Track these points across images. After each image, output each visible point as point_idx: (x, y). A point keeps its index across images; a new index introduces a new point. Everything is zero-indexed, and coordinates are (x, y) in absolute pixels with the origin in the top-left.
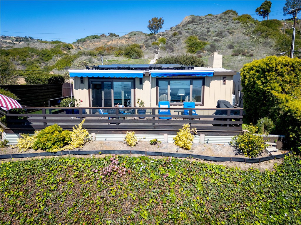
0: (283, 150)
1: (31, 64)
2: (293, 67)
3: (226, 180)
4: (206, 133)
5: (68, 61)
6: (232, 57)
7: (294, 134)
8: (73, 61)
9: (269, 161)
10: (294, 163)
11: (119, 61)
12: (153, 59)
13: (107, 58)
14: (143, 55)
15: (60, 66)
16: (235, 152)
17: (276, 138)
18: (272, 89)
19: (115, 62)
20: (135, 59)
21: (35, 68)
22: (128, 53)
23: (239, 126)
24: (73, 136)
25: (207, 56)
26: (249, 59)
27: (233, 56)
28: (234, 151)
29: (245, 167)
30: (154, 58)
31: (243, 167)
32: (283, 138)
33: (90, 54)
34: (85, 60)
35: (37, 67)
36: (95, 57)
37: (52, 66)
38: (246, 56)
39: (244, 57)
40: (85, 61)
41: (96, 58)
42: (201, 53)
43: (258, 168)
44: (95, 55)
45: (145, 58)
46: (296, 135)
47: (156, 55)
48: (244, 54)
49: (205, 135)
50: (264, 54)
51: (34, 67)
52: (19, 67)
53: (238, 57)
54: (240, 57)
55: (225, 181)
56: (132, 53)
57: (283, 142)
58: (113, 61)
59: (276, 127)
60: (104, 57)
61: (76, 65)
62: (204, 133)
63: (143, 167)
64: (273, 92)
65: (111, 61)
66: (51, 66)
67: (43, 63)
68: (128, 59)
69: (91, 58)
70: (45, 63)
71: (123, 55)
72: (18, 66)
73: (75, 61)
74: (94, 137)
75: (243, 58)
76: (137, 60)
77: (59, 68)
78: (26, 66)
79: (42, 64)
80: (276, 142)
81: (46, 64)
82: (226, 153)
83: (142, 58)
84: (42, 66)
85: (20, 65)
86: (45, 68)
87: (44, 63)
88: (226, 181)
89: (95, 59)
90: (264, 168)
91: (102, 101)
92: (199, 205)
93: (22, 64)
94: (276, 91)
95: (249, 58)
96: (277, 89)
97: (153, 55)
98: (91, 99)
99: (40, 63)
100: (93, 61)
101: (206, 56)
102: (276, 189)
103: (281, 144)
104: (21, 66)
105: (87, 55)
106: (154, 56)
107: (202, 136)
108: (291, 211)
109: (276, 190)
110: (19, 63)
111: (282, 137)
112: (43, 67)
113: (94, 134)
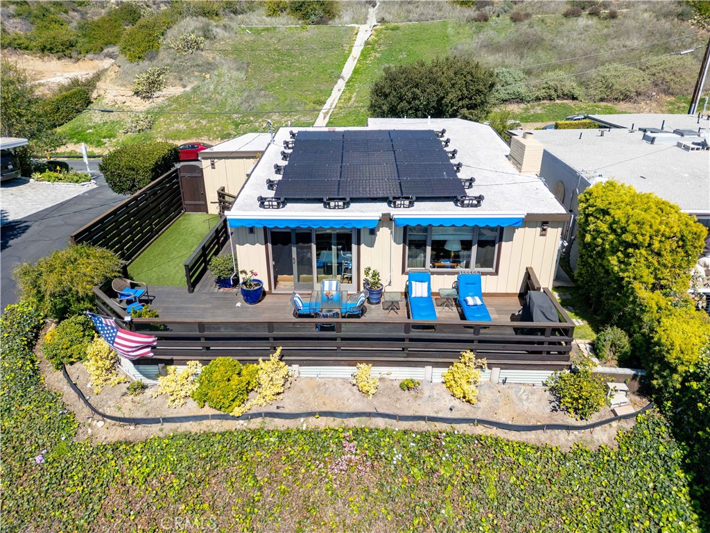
0: (639, 395)
1: (44, 15)
2: (683, 241)
3: (535, 478)
4: (503, 366)
5: (150, 35)
6: (564, 20)
7: (660, 381)
8: (163, 34)
9: (610, 425)
10: (652, 431)
11: (277, 30)
12: (365, 23)
13: (248, 20)
14: (339, 11)
15: (132, 49)
16: (553, 404)
17: (629, 375)
18: (635, 278)
19: (270, 35)
20: (318, 23)
21: (56, 26)
22: (301, 6)
23: (565, 353)
24: (264, 379)
25: (501, 17)
26: (607, 27)
27: (566, 15)
28: (551, 402)
29: (567, 440)
30: (367, 19)
31: (564, 440)
32: (642, 376)
33: (206, 13)
34: (193, 32)
35: (62, 25)
36: (217, 18)
37: (99, 20)
38: (599, 18)
39: (593, 22)
40: (193, 36)
41: (221, 23)
42: (486, 5)
43: (589, 439)
44: (217, 15)
45: (345, 18)
46: (663, 383)
47: (371, 10)
48: (594, 14)
49: (501, 369)
50: (646, 10)
51: (53, 23)
52: (15, 25)
53: (580, 19)
54: (583, 21)
55: (532, 478)
56: (311, 7)
57: (640, 382)
58: (263, 30)
59: (633, 351)
60: (240, 17)
61: (172, 46)
62: (500, 366)
63: (397, 456)
64: (636, 285)
65: (257, 32)
66: (96, 18)
67: (74, 10)
68: (300, 22)
69: (208, 25)
70: (80, 11)
71: (288, 10)
72: (11, 21)
73: (169, 33)
74: (297, 372)
75: (590, 22)
76: (323, 28)
77: (130, 56)
78: (31, 20)
79: (72, 13)
80: (627, 382)
81: (83, 15)
82: (537, 406)
83: (337, 20)
84: (73, 20)
85: (14, 16)
86: (81, 27)
87: (77, 11)
88: (534, 480)
89: (217, 26)
90: (600, 438)
91: (294, 265)
92: (491, 527)
93: (19, 15)
94: (643, 283)
95: (605, 23)
96: (645, 279)
97: (364, 10)
98: (272, 263)
99: (66, 12)
100: (215, 34)
101: (498, 16)
102: (613, 488)
103: (636, 385)
104: (17, 20)
105: (196, 14)
106: (367, 14)
107: (496, 370)
108: (631, 528)
109: (613, 491)
110: (11, 12)
111: (640, 374)
112: (75, 24)
113: (297, 366)
